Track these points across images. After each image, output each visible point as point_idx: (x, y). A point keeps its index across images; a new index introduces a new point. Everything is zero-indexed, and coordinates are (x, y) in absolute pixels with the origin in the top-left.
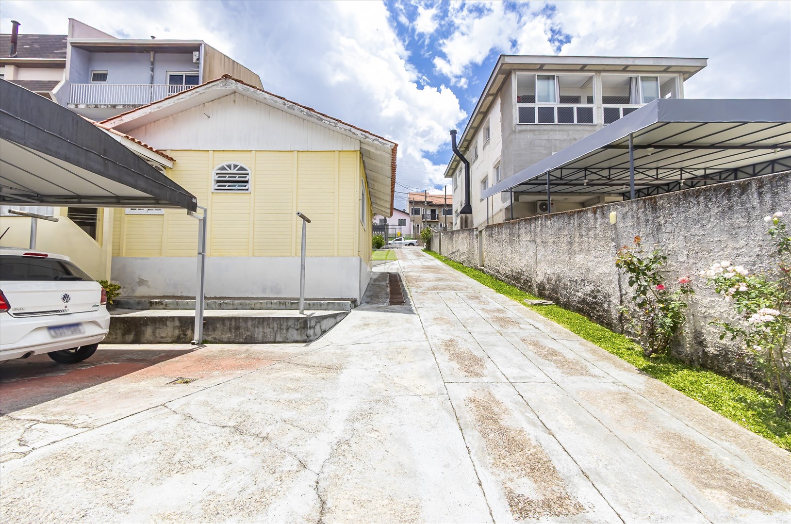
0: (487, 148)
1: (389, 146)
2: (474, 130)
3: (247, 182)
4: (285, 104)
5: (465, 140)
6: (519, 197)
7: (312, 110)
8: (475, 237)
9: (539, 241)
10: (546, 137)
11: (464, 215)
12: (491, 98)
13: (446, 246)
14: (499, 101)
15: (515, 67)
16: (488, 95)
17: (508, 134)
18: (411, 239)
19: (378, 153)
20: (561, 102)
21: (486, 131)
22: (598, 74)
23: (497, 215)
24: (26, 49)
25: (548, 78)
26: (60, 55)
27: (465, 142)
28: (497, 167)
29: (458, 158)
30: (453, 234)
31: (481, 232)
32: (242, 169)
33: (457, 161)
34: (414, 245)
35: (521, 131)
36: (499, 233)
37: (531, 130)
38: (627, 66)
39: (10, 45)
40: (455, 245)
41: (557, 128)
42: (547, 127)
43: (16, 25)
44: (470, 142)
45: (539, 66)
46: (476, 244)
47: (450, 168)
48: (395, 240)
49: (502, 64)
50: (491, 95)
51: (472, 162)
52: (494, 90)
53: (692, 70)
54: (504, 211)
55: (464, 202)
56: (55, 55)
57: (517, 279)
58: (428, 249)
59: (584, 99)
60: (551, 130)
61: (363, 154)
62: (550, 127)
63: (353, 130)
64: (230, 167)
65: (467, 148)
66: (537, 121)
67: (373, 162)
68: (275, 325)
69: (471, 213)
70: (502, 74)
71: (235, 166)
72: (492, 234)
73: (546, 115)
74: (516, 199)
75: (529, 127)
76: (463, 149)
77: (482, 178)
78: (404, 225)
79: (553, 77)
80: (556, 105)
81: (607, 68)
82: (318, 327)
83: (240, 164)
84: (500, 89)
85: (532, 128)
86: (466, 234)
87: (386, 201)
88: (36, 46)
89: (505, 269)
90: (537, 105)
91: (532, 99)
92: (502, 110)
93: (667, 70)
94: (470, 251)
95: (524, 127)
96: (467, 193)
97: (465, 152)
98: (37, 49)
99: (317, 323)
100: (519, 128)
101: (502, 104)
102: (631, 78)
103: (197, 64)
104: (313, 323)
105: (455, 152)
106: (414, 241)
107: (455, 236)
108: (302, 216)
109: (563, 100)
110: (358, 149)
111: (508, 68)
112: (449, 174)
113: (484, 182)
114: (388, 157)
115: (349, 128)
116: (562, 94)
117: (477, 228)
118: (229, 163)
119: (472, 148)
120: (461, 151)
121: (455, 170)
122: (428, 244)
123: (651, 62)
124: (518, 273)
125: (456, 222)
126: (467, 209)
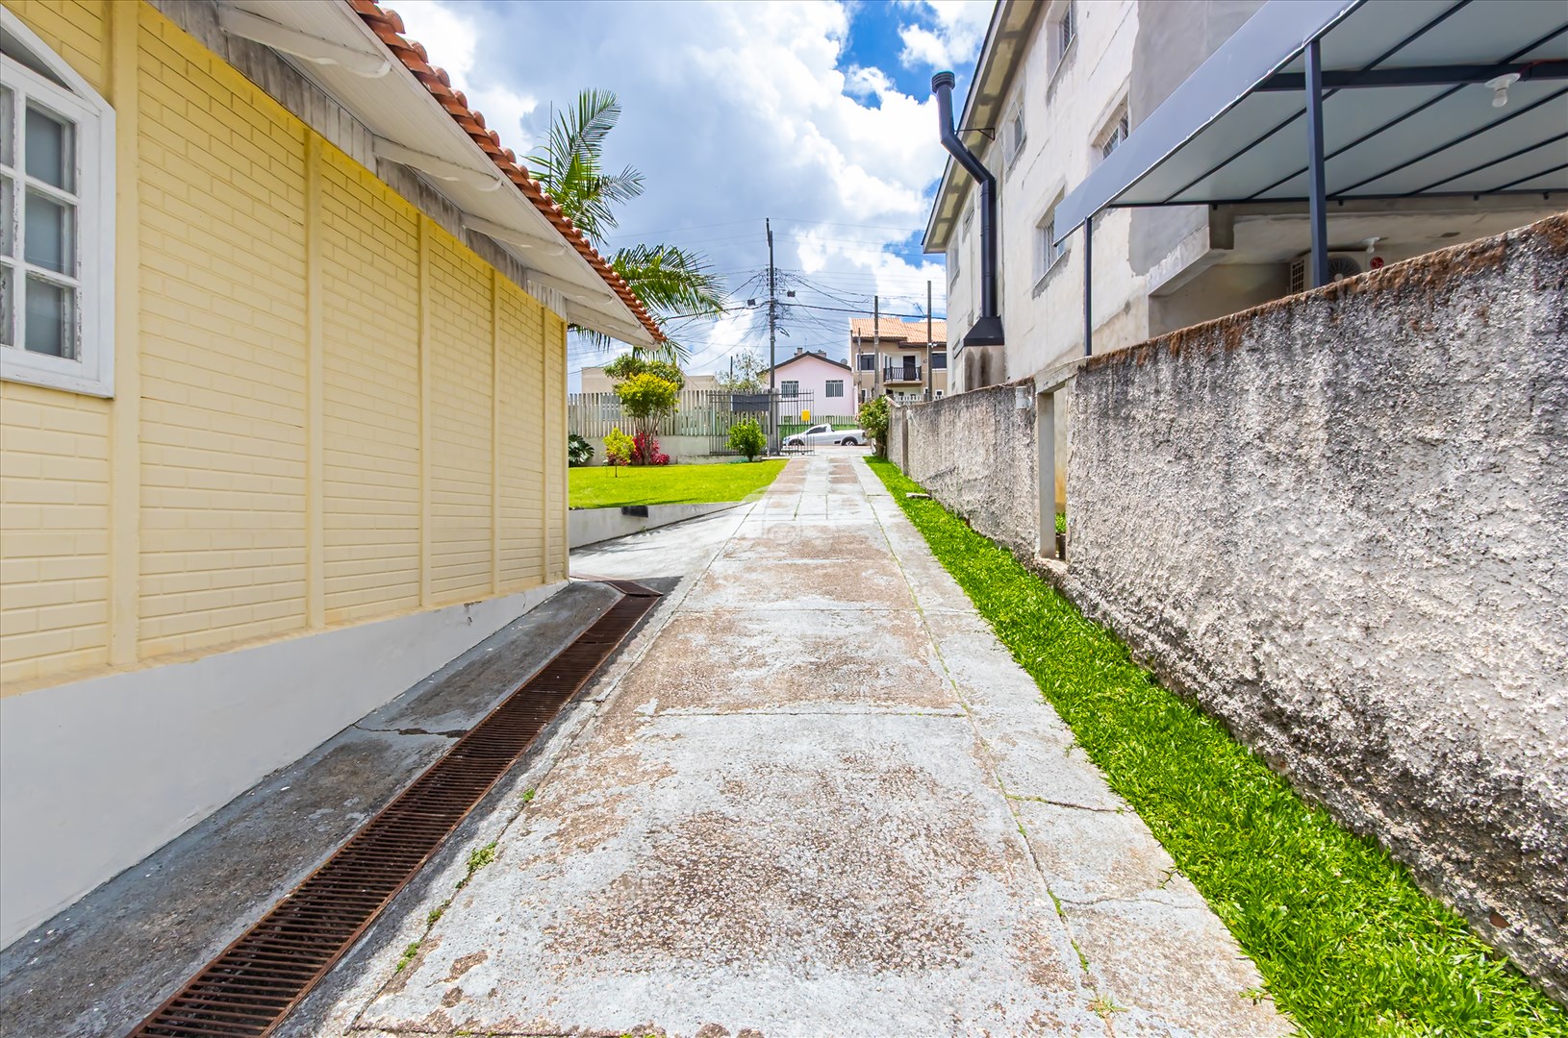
2: (1014, 42)
5: (982, 99)
6: (1237, 227)
8: (1018, 420)
11: (976, 351)
13: (922, 452)
18: (853, 426)
21: (1058, 31)
23: (1107, 332)
27: (981, 108)
29: (962, 173)
30: (938, 413)
31: (1048, 396)
34: (856, 443)
40: (944, 450)
44: (998, 103)
46: (1022, 453)
47: (939, 220)
48: (811, 432)
51: (1006, 169)
54: (1143, 309)
55: (977, 312)
58: (879, 457)
65: (989, 132)
69: (999, 341)
74: (1222, 238)
76: (976, 134)
77: (1040, 209)
78: (840, 394)
86: (980, 410)
94: (1000, 477)
96: (988, 279)
97: (983, 146)
105: (952, 150)
106: (857, 433)
107: (945, 417)
112: (938, 239)
117: (1028, 383)
119: (1005, 128)
120: (973, 143)
121: (952, 222)
125: (954, 378)
126: (988, 330)
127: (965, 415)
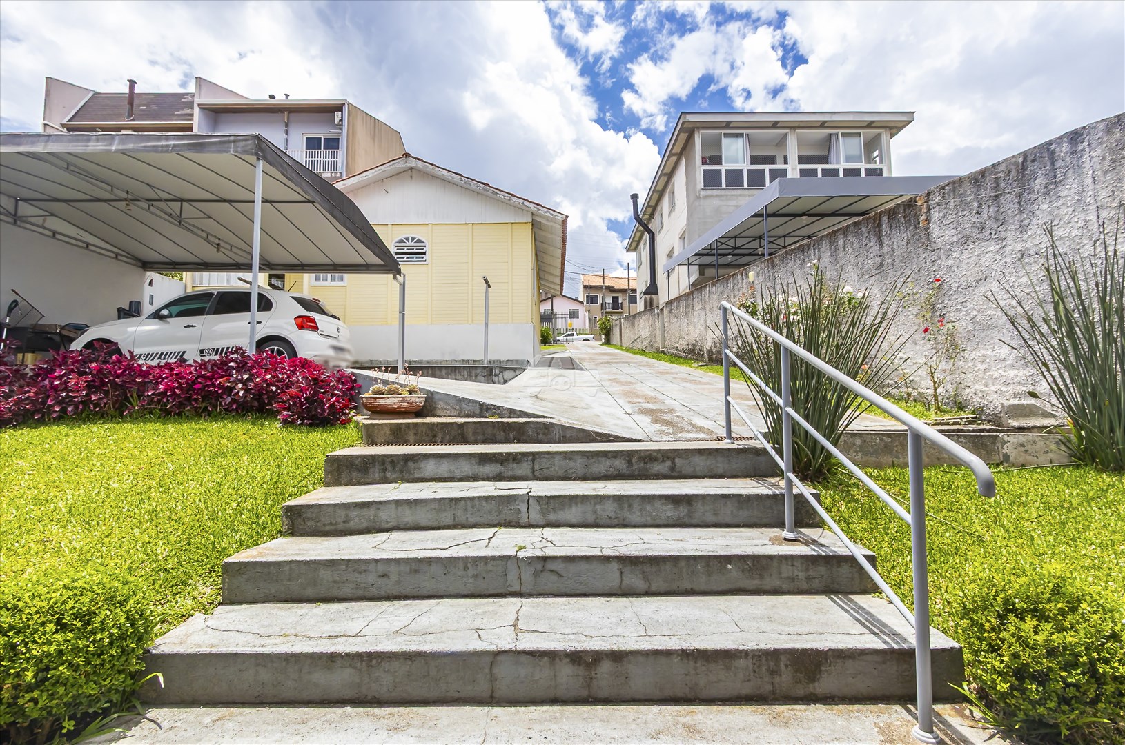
0: (672, 215)
1: (560, 218)
2: (659, 193)
3: (424, 253)
4: (462, 180)
5: (648, 206)
7: (488, 185)
8: (657, 316)
9: (707, 307)
10: (733, 203)
11: (648, 297)
12: (675, 158)
13: (629, 334)
14: (683, 162)
15: (698, 125)
16: (671, 155)
17: (694, 200)
18: (585, 334)
19: (548, 224)
20: (752, 163)
21: (671, 196)
22: (793, 131)
24: (143, 110)
25: (737, 136)
26: (182, 117)
28: (682, 238)
29: (641, 228)
30: (634, 319)
31: (662, 310)
32: (419, 241)
33: (640, 231)
34: (589, 340)
35: (706, 197)
36: (678, 307)
37: (717, 196)
38: (825, 122)
39: (127, 107)
40: (637, 330)
41: (747, 192)
42: (735, 191)
43: (132, 83)
44: (654, 208)
45: (725, 124)
46: (657, 324)
47: (633, 241)
48: (565, 336)
49: (683, 123)
50: (675, 155)
51: (657, 232)
52: (677, 149)
53: (900, 125)
55: (649, 281)
56: (175, 118)
57: (692, 351)
58: (608, 342)
59: (780, 159)
60: (740, 195)
61: (535, 226)
62: (739, 192)
63: (526, 203)
64: (407, 239)
65: (652, 215)
66: (724, 186)
67: (543, 233)
68: (466, 373)
69: (657, 293)
70: (685, 132)
71: (413, 239)
72: (671, 310)
73: (735, 178)
75: (715, 193)
76: (646, 217)
77: (668, 251)
78: (577, 317)
79: (742, 135)
80: (745, 166)
81: (802, 125)
82: (501, 376)
83: (418, 237)
84: (684, 149)
85: (719, 192)
86: (648, 315)
87: (556, 276)
88: (154, 107)
89: (683, 345)
90: (723, 168)
91: (717, 160)
92: (686, 173)
93: (870, 125)
94: (653, 335)
95: (709, 192)
96: (652, 270)
97: (649, 220)
98: (154, 110)
99: (500, 372)
100: (703, 193)
101: (687, 166)
102: (831, 135)
103: (340, 126)
104: (497, 372)
105: (638, 221)
106: (590, 336)
107: (637, 319)
108: (486, 281)
109: (755, 160)
110: (530, 221)
111: (690, 126)
112: (633, 247)
113: (670, 255)
114: (559, 227)
115: (521, 201)
116: (754, 153)
117: (659, 306)
118: (407, 236)
119: (657, 215)
120: (645, 219)
121: (639, 242)
122: (607, 334)
123: (851, 118)
124: (693, 345)
125: (640, 306)
126: (652, 289)
127: (643, 317)
